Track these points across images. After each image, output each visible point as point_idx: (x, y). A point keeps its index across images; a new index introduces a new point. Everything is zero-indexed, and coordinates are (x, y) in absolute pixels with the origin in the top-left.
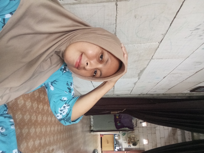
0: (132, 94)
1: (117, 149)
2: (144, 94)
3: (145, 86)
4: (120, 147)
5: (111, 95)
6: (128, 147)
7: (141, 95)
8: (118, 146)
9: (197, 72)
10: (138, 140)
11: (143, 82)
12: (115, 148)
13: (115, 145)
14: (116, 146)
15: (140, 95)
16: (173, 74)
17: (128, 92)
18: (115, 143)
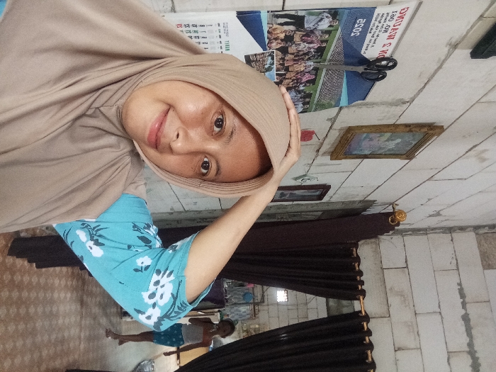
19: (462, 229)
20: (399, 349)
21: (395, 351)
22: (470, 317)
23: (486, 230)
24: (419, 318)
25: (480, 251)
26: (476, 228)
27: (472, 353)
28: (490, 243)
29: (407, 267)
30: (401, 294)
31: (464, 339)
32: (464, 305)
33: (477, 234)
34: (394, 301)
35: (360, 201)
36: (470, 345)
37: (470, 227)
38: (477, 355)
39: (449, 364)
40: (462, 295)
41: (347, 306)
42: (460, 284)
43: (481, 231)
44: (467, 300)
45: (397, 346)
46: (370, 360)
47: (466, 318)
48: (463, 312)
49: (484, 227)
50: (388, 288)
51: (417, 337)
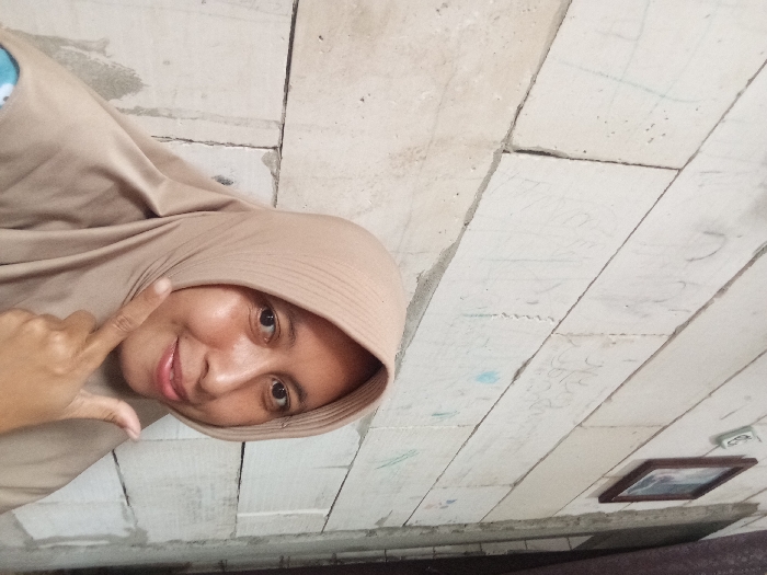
0: (331, 532)
2: (392, 529)
3: (413, 453)
5: (214, 541)
7: (380, 534)
9: (674, 334)
11: (409, 407)
15: (372, 532)
16: (570, 337)
17: (315, 511)
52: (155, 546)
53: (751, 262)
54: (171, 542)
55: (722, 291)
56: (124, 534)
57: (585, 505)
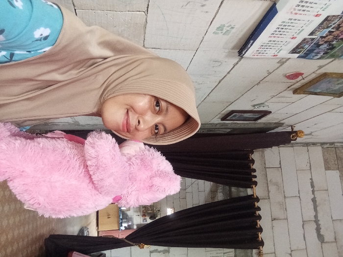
1: (125, 227)
4: (130, 224)
6: (142, 223)
8: (125, 222)
10: (159, 210)
12: (121, 226)
13: (122, 219)
14: (122, 223)
18: (121, 217)
19: (314, 144)
20: (275, 219)
21: (272, 220)
22: (316, 199)
23: (328, 146)
24: (287, 200)
25: (324, 158)
26: (322, 144)
27: (316, 221)
28: (330, 154)
29: (281, 167)
30: (276, 184)
31: (313, 213)
32: (313, 192)
33: (323, 148)
34: (272, 189)
35: (275, 123)
36: (316, 217)
37: (319, 143)
38: (320, 223)
39: (303, 228)
40: (312, 186)
41: (243, 192)
42: (311, 179)
43: (325, 146)
44: (315, 189)
45: (273, 217)
46: (259, 226)
47: (314, 200)
48: (313, 196)
49: (327, 143)
50: (269, 180)
51: (285, 211)
52: (82, 126)
53: (234, 67)
54: (87, 125)
55: (229, 73)
56: (73, 122)
57: (217, 120)
